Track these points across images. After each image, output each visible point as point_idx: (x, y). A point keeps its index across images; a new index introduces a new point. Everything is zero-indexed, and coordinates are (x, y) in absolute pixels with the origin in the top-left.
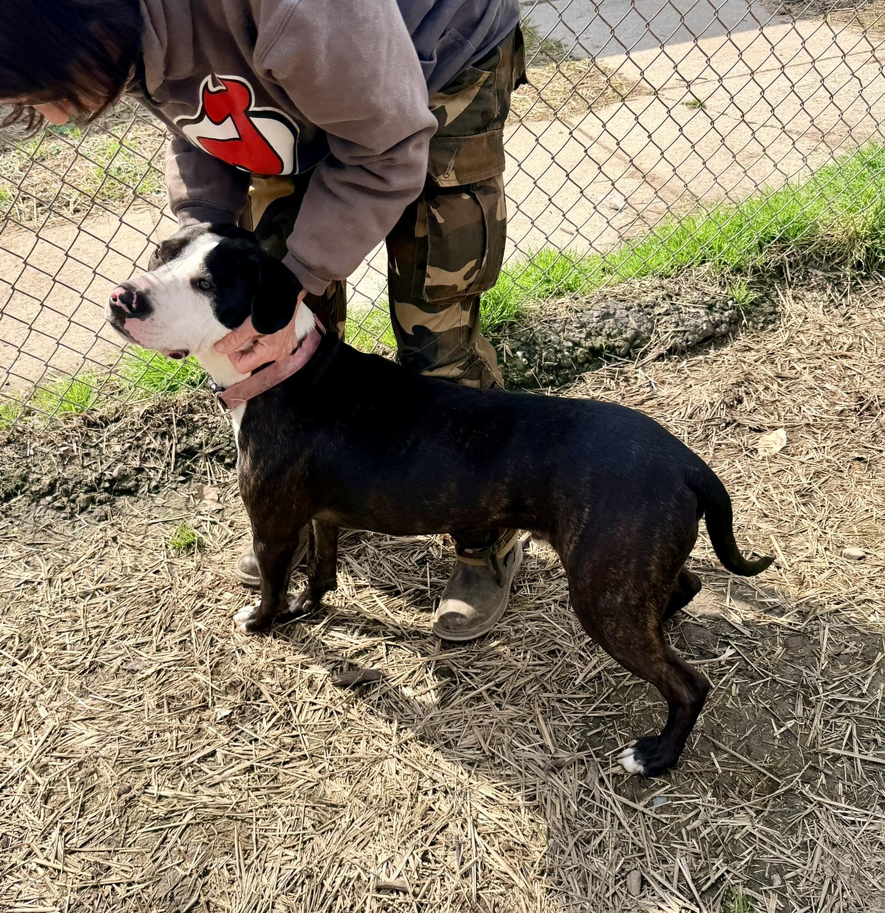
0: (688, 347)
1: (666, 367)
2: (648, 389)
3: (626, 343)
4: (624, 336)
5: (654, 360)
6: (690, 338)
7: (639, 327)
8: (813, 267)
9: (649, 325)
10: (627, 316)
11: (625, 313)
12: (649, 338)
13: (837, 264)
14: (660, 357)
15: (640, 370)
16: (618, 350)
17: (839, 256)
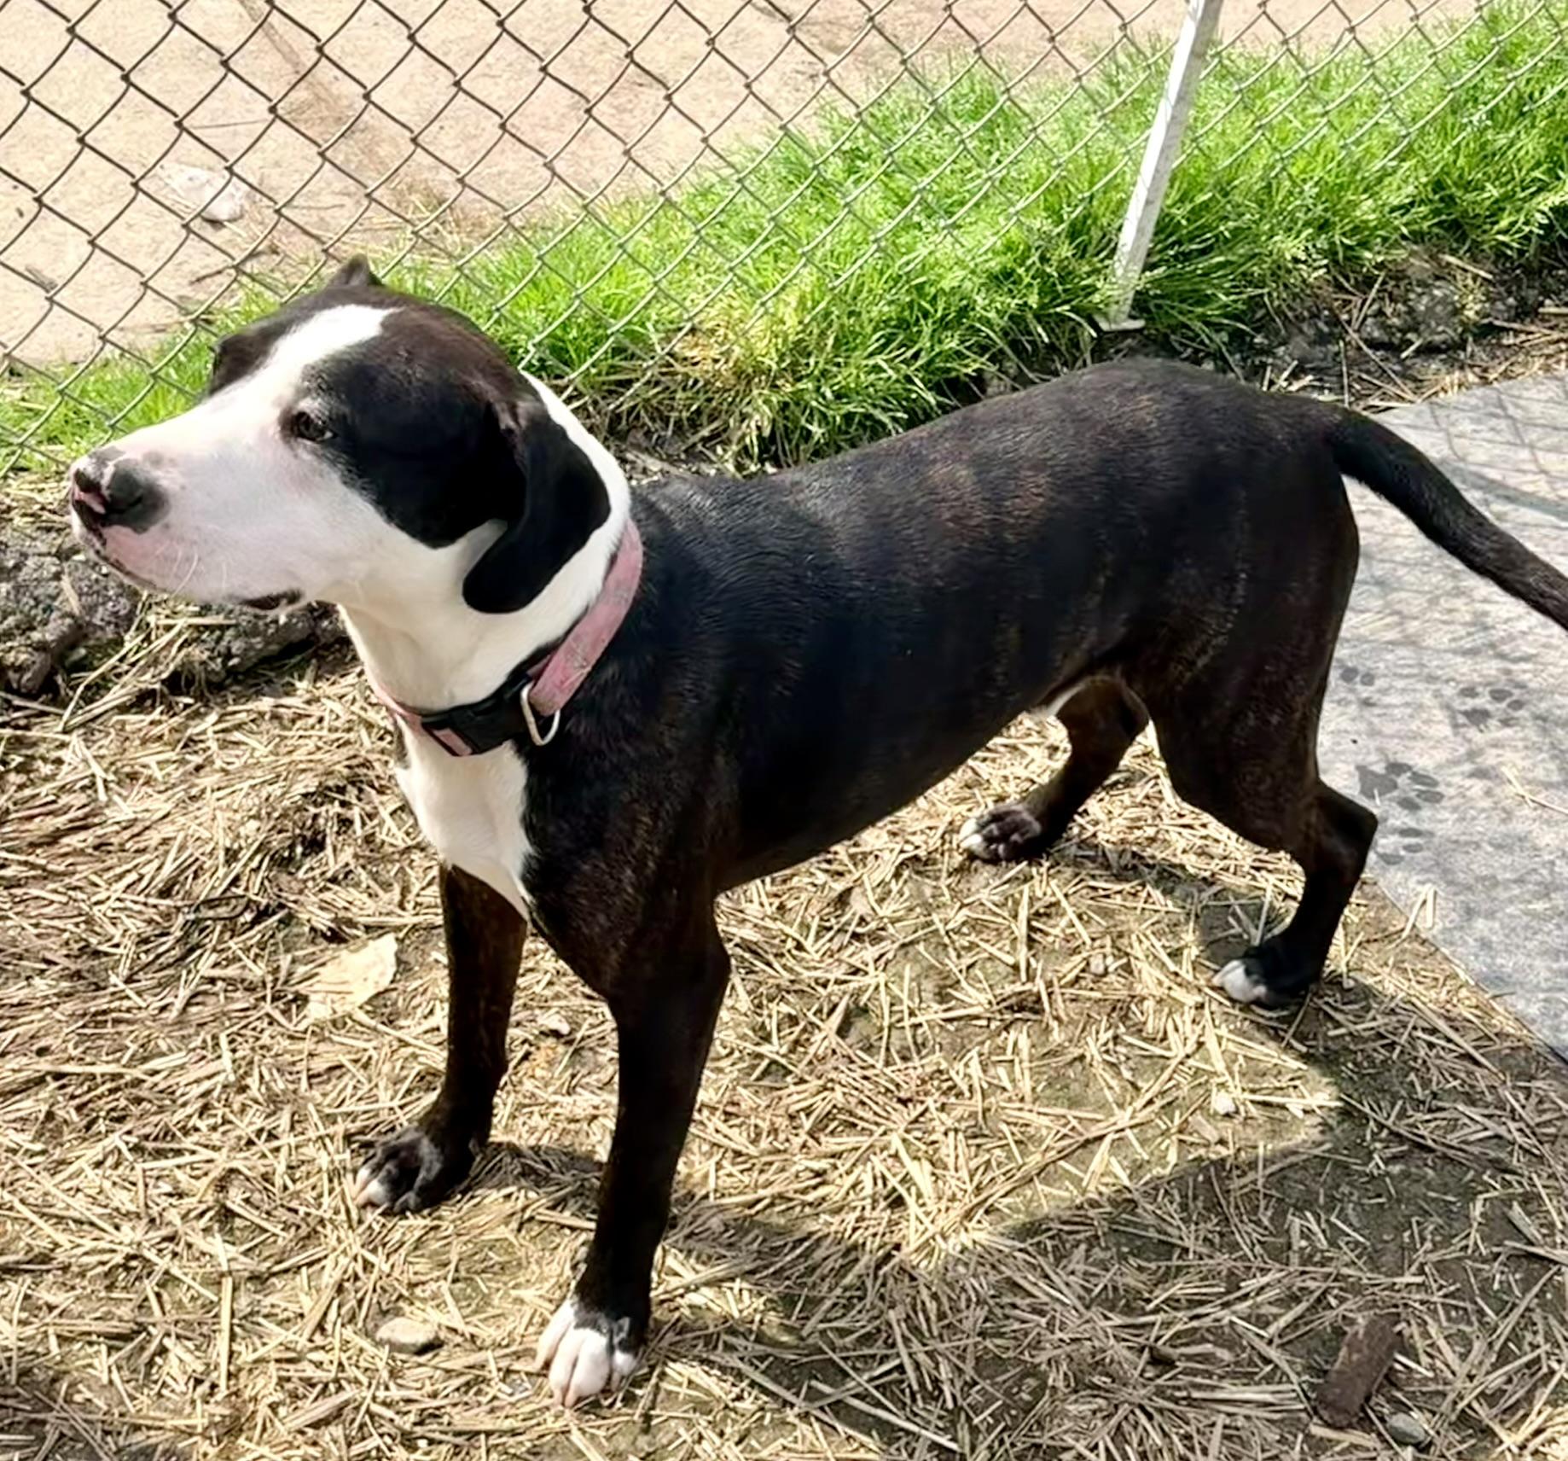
0: (232, 672)
1: (156, 731)
2: (82, 799)
3: (38, 658)
4: (36, 636)
5: (123, 709)
6: (236, 647)
7: (91, 609)
8: (638, 447)
9: (123, 606)
10: (57, 577)
11: (51, 564)
12: (119, 643)
13: (705, 440)
14: (142, 701)
15: (75, 739)
16: (12, 675)
17: (712, 419)
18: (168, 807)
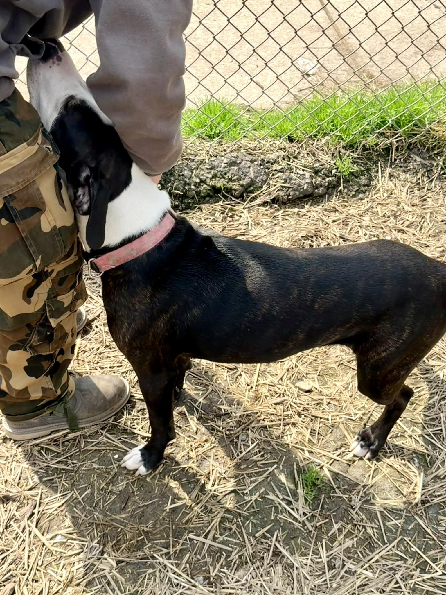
0: (289, 200)
1: (266, 212)
2: (245, 227)
3: (241, 188)
4: (241, 182)
5: (259, 205)
6: (291, 193)
7: (256, 177)
8: (414, 153)
9: (264, 178)
10: (249, 167)
11: (249, 164)
12: (262, 187)
13: (435, 154)
14: (264, 204)
15: (246, 211)
16: (234, 192)
17: (439, 148)
18: (266, 233)
